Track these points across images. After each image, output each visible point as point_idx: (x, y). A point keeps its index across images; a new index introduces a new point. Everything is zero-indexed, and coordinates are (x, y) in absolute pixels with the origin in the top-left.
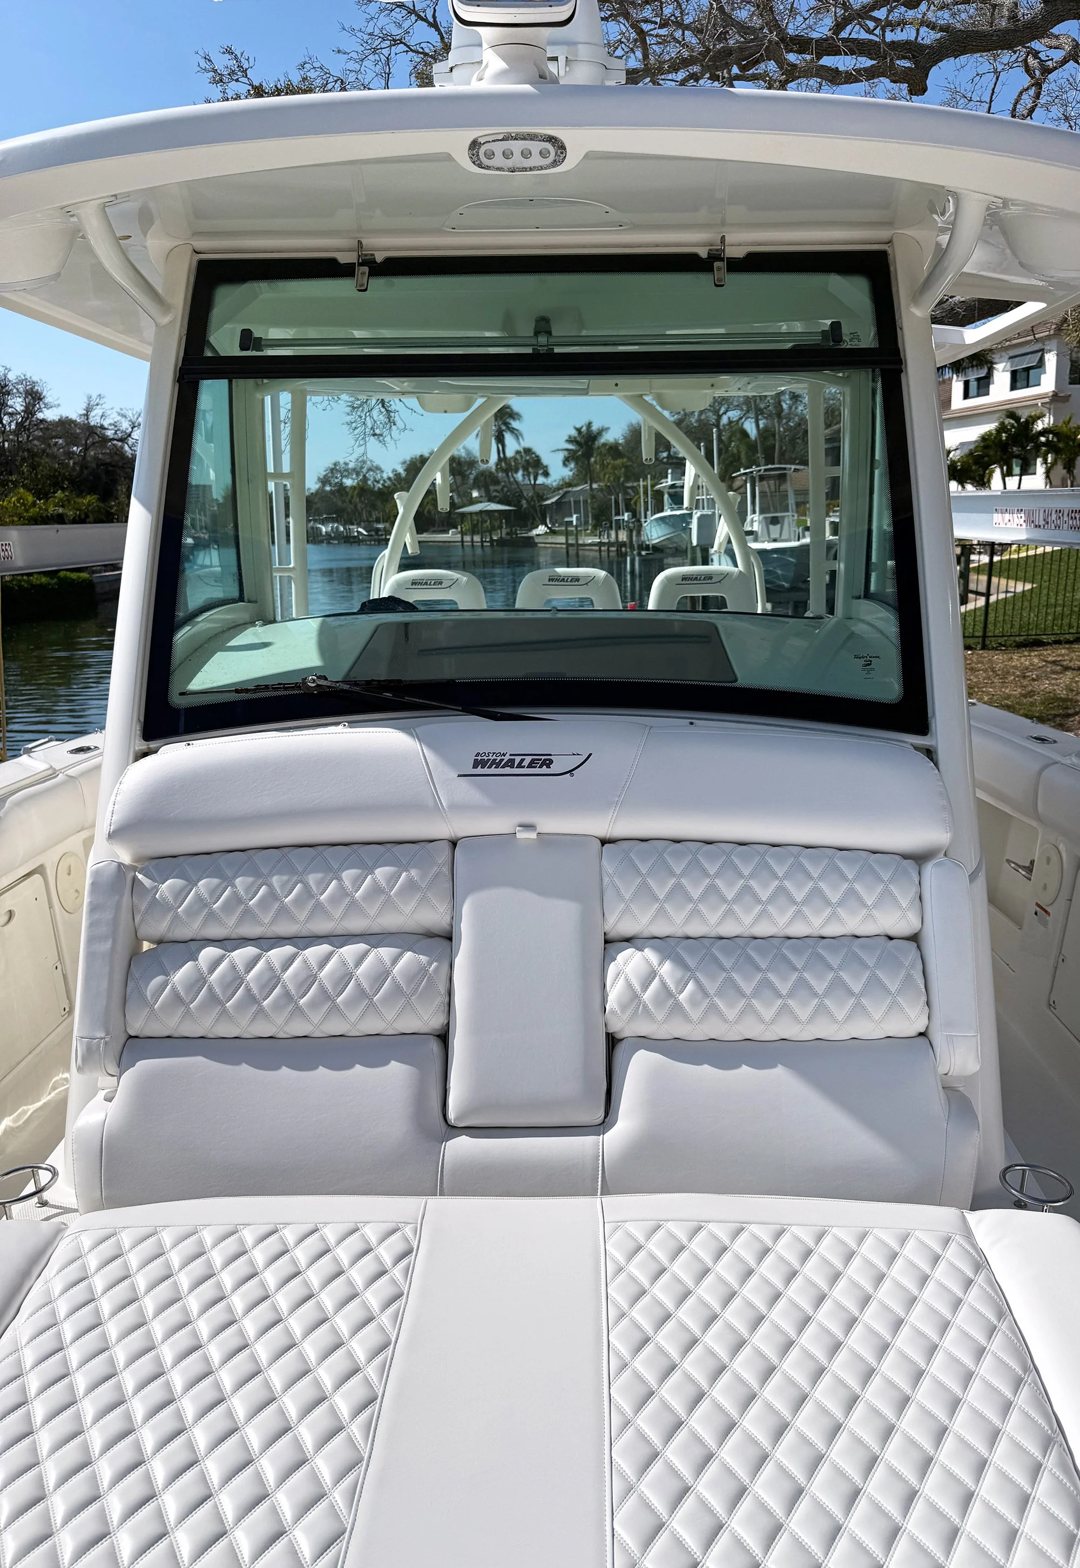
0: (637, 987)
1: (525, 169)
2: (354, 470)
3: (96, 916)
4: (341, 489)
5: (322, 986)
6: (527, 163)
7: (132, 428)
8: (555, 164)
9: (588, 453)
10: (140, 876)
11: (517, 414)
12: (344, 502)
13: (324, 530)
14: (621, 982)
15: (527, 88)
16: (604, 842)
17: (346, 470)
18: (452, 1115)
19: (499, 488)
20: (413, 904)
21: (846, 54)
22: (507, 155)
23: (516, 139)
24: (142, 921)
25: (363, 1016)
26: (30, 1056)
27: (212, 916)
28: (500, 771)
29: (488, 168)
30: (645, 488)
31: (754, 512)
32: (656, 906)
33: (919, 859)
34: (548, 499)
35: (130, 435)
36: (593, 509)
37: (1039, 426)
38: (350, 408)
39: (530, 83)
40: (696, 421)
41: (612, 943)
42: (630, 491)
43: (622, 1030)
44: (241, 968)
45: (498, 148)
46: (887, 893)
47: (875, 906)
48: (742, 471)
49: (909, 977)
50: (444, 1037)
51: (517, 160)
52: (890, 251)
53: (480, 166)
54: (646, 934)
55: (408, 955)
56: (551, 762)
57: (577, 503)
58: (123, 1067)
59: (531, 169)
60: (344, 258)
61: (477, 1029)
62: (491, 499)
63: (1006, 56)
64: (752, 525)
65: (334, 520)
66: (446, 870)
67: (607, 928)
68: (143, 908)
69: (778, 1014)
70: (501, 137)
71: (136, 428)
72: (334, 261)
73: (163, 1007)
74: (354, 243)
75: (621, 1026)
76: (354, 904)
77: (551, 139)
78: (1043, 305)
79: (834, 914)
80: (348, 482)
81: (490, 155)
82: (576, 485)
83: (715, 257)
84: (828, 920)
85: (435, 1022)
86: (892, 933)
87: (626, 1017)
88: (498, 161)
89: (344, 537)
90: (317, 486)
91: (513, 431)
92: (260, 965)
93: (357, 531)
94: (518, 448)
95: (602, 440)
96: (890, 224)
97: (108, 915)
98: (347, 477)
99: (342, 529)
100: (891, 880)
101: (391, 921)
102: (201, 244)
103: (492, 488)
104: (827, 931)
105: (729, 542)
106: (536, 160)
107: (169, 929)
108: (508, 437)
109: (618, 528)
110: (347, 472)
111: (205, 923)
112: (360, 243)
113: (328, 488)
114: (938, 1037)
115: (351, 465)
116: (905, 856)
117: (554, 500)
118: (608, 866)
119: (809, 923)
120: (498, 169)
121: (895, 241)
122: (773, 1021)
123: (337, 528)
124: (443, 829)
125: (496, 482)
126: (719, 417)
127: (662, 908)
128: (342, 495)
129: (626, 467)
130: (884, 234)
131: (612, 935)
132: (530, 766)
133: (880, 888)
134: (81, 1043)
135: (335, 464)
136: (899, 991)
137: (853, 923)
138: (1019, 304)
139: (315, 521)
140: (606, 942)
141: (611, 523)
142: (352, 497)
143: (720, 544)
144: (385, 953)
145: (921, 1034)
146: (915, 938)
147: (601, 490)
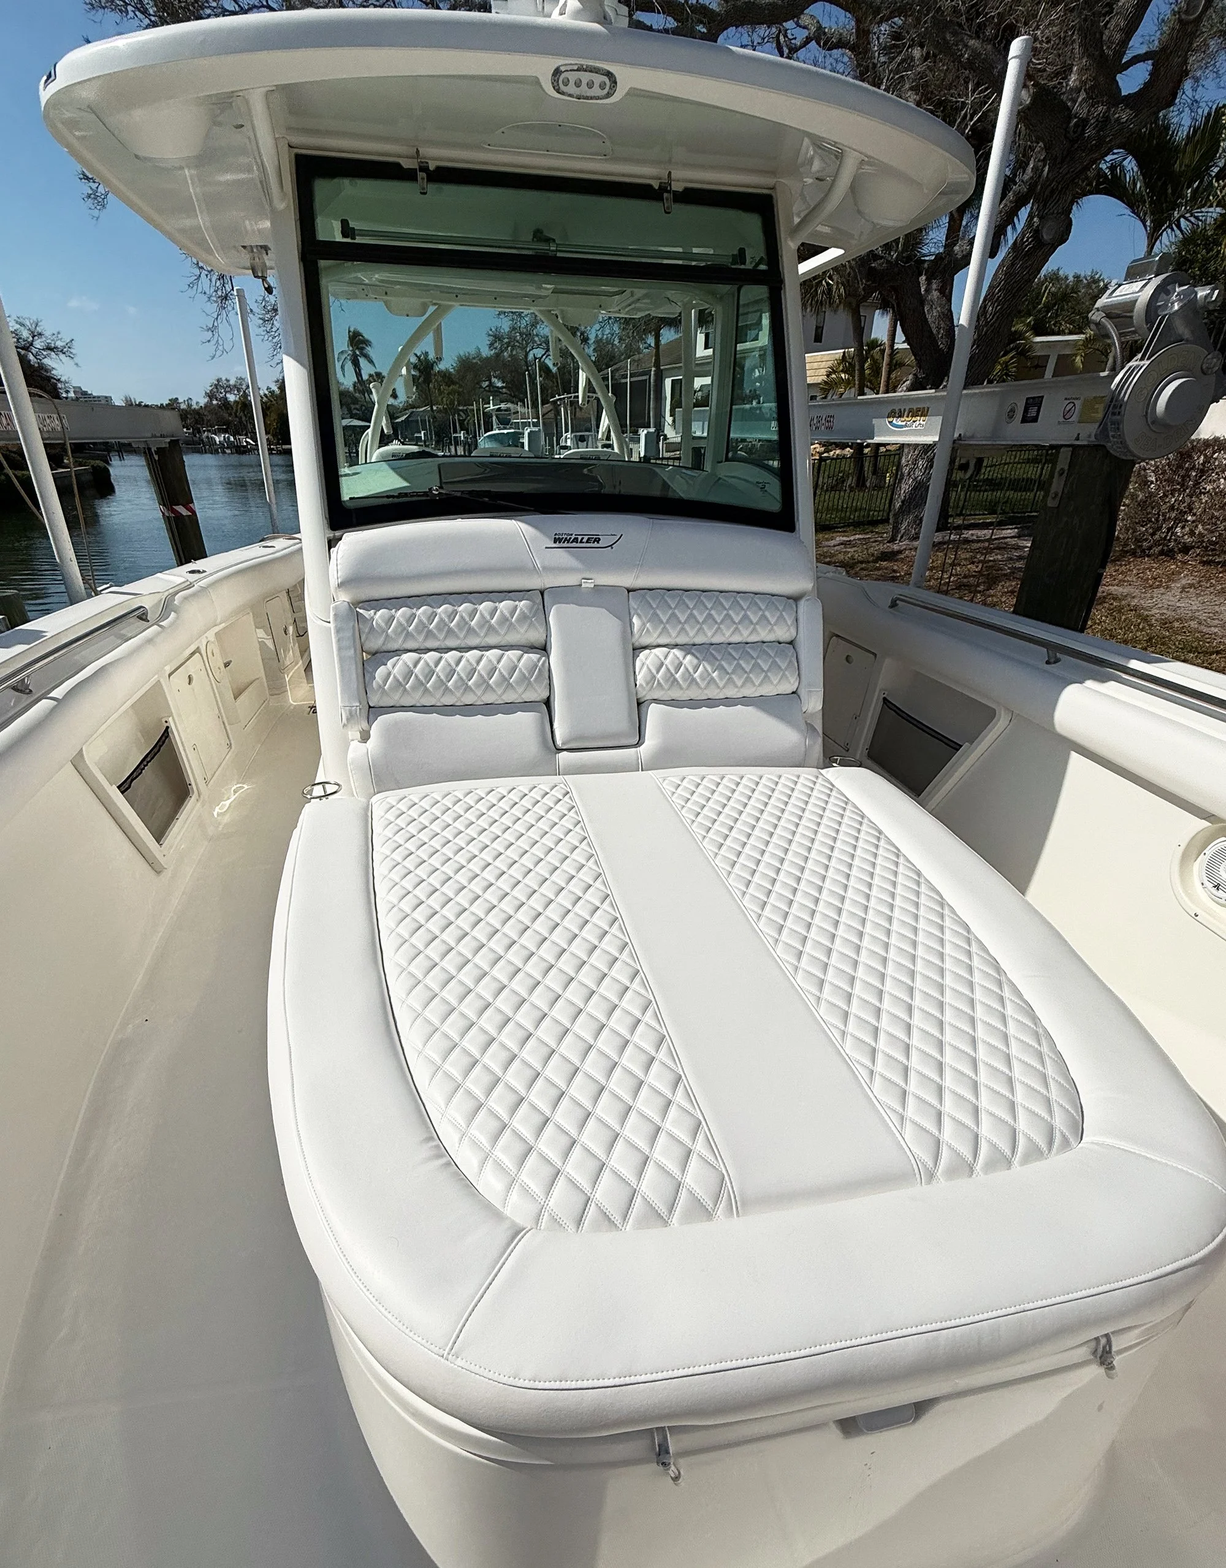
0: (654, 672)
1: (587, 98)
2: (235, 386)
3: (341, 635)
4: (225, 403)
5: (480, 675)
6: (590, 93)
7: (33, 337)
8: (608, 95)
9: (428, 381)
10: (361, 611)
11: (368, 341)
12: (230, 415)
13: (217, 439)
14: (645, 668)
15: (596, 26)
16: (629, 591)
17: (229, 386)
18: (559, 742)
19: (357, 406)
20: (525, 627)
21: (659, 13)
22: (578, 84)
23: (586, 71)
24: (367, 638)
25: (504, 691)
26: (220, 769)
27: (409, 635)
28: (570, 545)
29: (563, 93)
30: (478, 410)
31: (567, 431)
32: (662, 626)
33: (796, 599)
34: (398, 417)
35: (31, 344)
36: (435, 427)
38: (261, 322)
39: (598, 23)
40: (510, 356)
41: (637, 649)
42: (461, 413)
43: (645, 696)
44: (432, 665)
45: (573, 77)
46: (781, 616)
47: (775, 624)
48: (557, 397)
49: (790, 661)
50: (548, 703)
51: (584, 90)
52: (773, 195)
53: (558, 91)
54: (655, 644)
55: (526, 655)
56: (599, 539)
57: (423, 422)
58: (371, 722)
59: (591, 98)
60: (406, 164)
61: (569, 696)
62: (353, 416)
63: (762, 30)
64: (566, 442)
65: (225, 431)
66: (541, 607)
67: (634, 640)
68: (367, 630)
69: (726, 683)
70: (575, 68)
71: (36, 338)
72: (398, 165)
73: (390, 688)
74: (413, 151)
75: (643, 694)
76: (491, 628)
77: (609, 74)
78: (841, 252)
79: (754, 629)
80: (231, 398)
81: (566, 83)
82: (419, 407)
83: (664, 188)
84: (751, 633)
85: (545, 695)
86: (781, 640)
87: (648, 688)
88: (571, 89)
89: (234, 446)
90: (206, 400)
91: (366, 356)
92: (443, 662)
93: (246, 442)
94: (372, 372)
95: (436, 369)
96: (773, 173)
97: (349, 634)
98: (230, 392)
99: (232, 439)
100: (784, 610)
101: (512, 638)
102: (296, 140)
103: (353, 406)
104: (750, 640)
105: (609, 431)
106: (596, 91)
107: (384, 644)
108: (362, 361)
109: (456, 444)
110: (230, 388)
111: (404, 641)
112: (418, 151)
113: (215, 402)
114: (803, 692)
115: (232, 382)
116: (789, 598)
117: (403, 418)
118: (633, 604)
119: (742, 635)
120: (570, 95)
121: (777, 187)
122: (724, 687)
123: (228, 438)
124: (536, 583)
125: (355, 401)
126: (527, 354)
127: (665, 627)
128: (227, 409)
129: (459, 394)
130: (769, 181)
131: (637, 644)
132: (587, 542)
133: (778, 614)
134: (345, 711)
135: (218, 380)
136: (786, 669)
137: (764, 634)
138: (826, 249)
139: (209, 431)
140: (634, 650)
141: (451, 439)
142: (237, 411)
143: (603, 433)
144: (513, 654)
145: (793, 693)
146: (791, 643)
147: (439, 411)
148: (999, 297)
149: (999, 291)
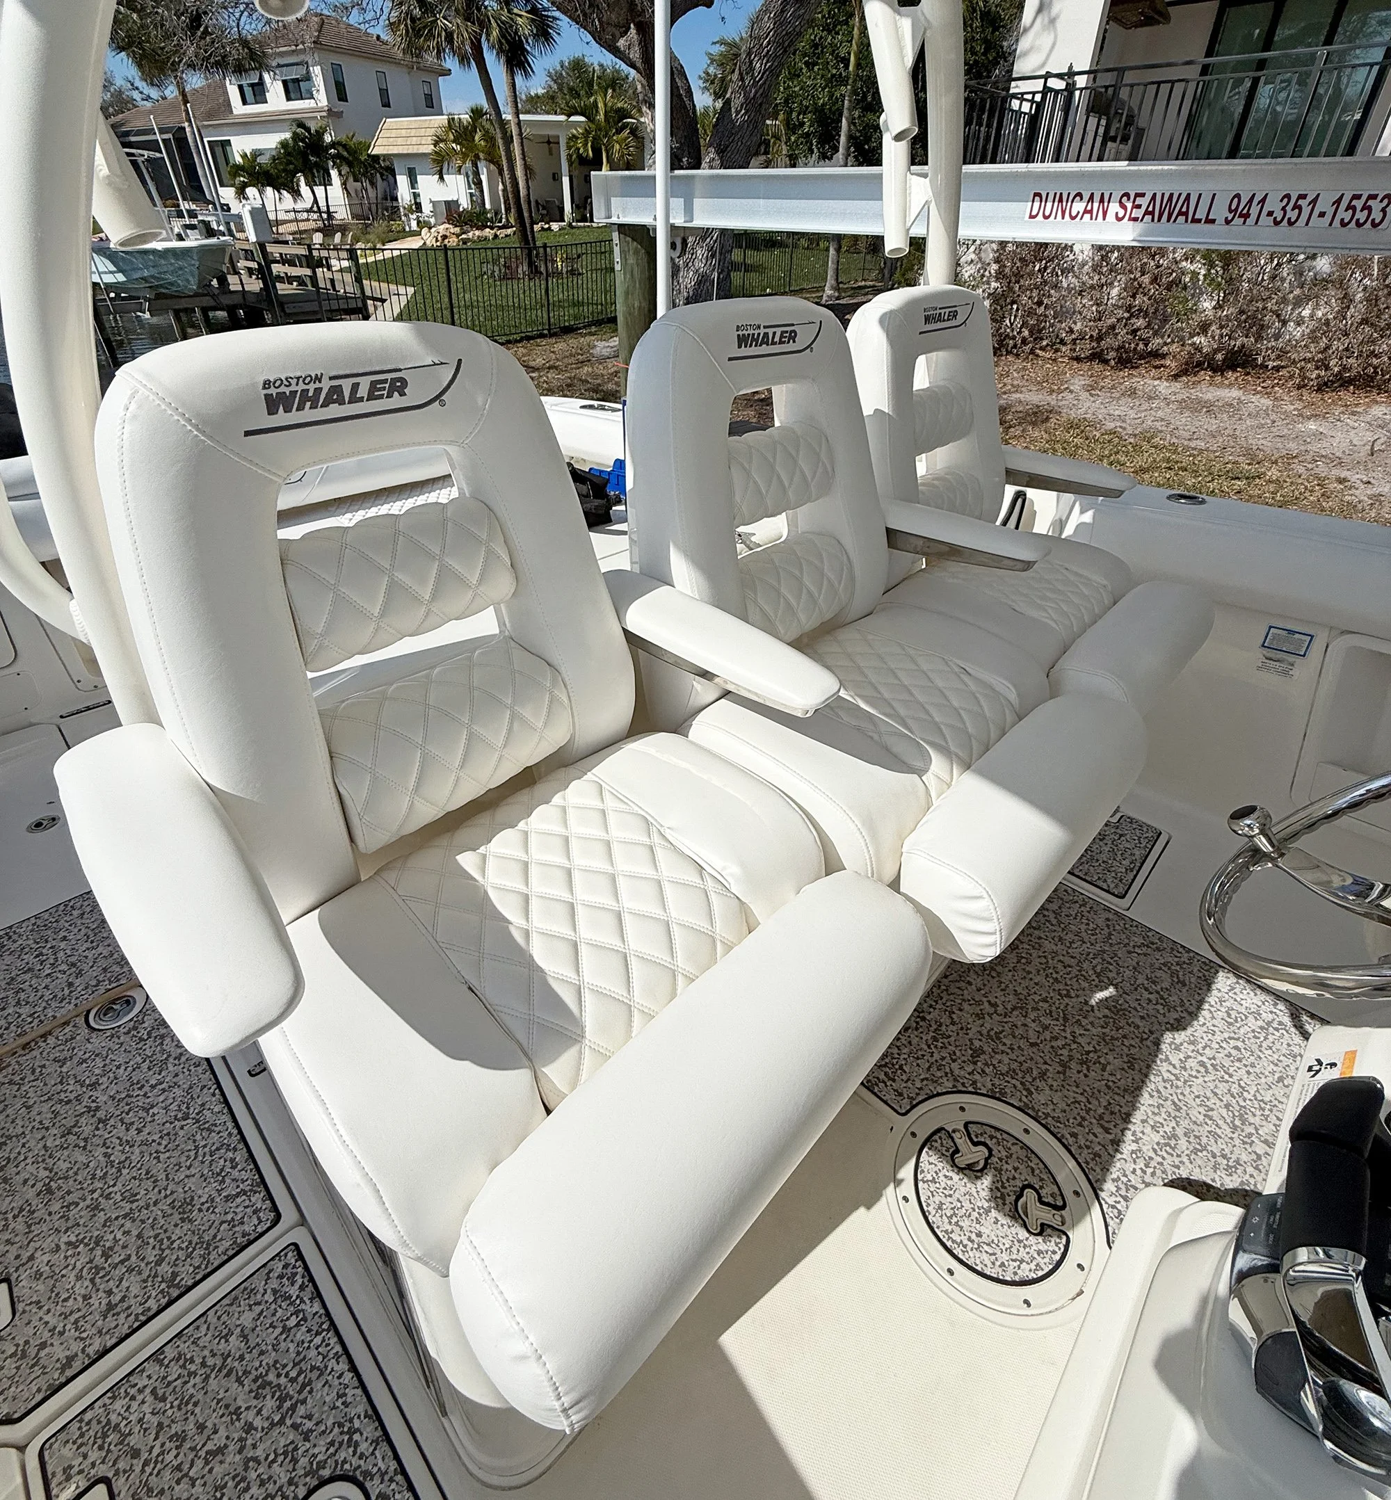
37: (328, 139)
148: (768, 51)
149: (769, 43)
